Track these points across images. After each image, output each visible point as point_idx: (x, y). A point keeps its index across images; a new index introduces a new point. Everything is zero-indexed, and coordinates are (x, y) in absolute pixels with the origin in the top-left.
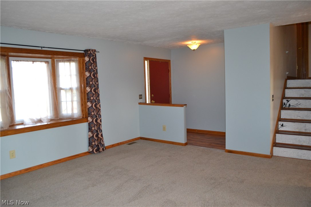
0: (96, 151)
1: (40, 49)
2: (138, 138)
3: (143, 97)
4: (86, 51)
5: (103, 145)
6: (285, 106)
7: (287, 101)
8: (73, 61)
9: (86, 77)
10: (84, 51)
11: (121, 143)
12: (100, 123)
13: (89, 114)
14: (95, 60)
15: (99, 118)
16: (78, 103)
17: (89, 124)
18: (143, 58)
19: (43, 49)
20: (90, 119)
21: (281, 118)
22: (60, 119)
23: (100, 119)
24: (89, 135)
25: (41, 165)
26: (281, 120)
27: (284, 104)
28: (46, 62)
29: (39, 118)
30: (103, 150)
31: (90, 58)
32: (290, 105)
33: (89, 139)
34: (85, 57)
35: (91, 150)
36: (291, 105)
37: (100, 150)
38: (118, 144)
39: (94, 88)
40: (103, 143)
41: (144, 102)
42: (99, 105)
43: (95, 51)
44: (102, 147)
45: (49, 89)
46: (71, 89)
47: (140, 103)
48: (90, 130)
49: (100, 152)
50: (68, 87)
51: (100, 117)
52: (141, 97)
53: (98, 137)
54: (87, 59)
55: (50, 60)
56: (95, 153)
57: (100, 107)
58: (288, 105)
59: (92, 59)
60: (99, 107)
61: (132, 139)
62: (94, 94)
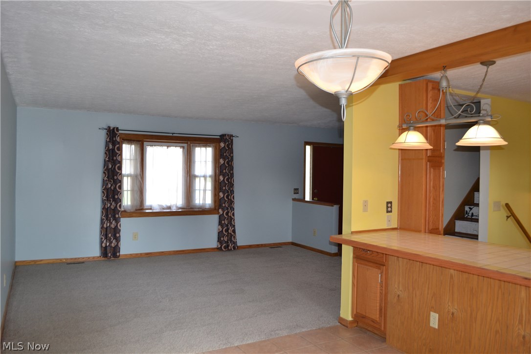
0: (225, 247)
1: (171, 135)
2: (288, 243)
3: (300, 191)
4: (222, 136)
5: (235, 243)
6: (467, 215)
7: (470, 208)
8: (210, 147)
9: (220, 165)
10: (220, 136)
11: (262, 245)
12: (233, 217)
13: (220, 206)
14: (230, 146)
15: (231, 212)
16: (211, 192)
17: (219, 216)
18: (303, 143)
19: (174, 135)
20: (221, 211)
21: (456, 231)
22: (191, 208)
23: (233, 212)
24: (219, 229)
25: (162, 252)
26: (456, 234)
27: (466, 214)
28: (181, 147)
29: (169, 205)
30: (234, 248)
31: (225, 144)
32: (472, 215)
33: (219, 233)
34: (220, 143)
35: (219, 246)
36: (474, 215)
37: (229, 248)
38: (258, 246)
39: (227, 177)
40: (235, 241)
41: (302, 197)
42: (232, 196)
43: (232, 136)
44: (233, 245)
45: (183, 175)
46: (205, 177)
47: (294, 200)
48: (220, 223)
49: (229, 250)
50: (203, 174)
51: (232, 210)
52: (296, 191)
53: (228, 233)
54: (222, 145)
55: (185, 145)
56: (223, 250)
57: (234, 199)
58: (470, 215)
59: (227, 145)
60: (232, 199)
61: (279, 243)
62: (226, 184)
